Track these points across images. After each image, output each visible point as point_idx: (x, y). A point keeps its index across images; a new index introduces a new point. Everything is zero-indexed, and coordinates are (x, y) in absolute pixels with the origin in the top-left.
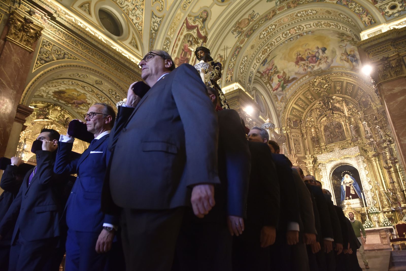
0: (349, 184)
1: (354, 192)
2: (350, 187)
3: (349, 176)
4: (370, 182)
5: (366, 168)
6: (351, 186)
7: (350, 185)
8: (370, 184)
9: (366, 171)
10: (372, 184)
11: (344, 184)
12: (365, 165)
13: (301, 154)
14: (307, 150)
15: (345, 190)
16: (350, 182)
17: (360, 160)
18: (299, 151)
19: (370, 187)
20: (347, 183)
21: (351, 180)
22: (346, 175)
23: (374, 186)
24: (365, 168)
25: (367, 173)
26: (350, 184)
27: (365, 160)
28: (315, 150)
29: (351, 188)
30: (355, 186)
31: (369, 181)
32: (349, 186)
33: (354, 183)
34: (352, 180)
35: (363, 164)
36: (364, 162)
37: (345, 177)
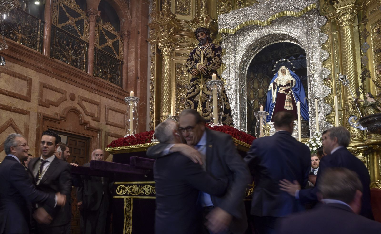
0: (284, 89)
1: (291, 105)
2: (285, 95)
3: (287, 71)
4: (327, 81)
5: (326, 46)
6: (289, 93)
7: (287, 91)
8: (328, 85)
9: (325, 52)
10: (333, 84)
11: (274, 89)
12: (325, 38)
13: (189, 14)
14: (202, 6)
15: (274, 100)
16: (288, 85)
17: (315, 27)
18: (185, 9)
19: (324, 91)
20: (280, 86)
21: (291, 79)
22: (283, 68)
23: (336, 89)
24: (323, 45)
25: (326, 56)
26: (287, 88)
27: (326, 27)
28: (221, 6)
29: (287, 97)
30: (297, 92)
31: (325, 76)
32: (285, 92)
33: (297, 87)
34: (293, 80)
35: (321, 36)
36: (323, 30)
37: (279, 72)
